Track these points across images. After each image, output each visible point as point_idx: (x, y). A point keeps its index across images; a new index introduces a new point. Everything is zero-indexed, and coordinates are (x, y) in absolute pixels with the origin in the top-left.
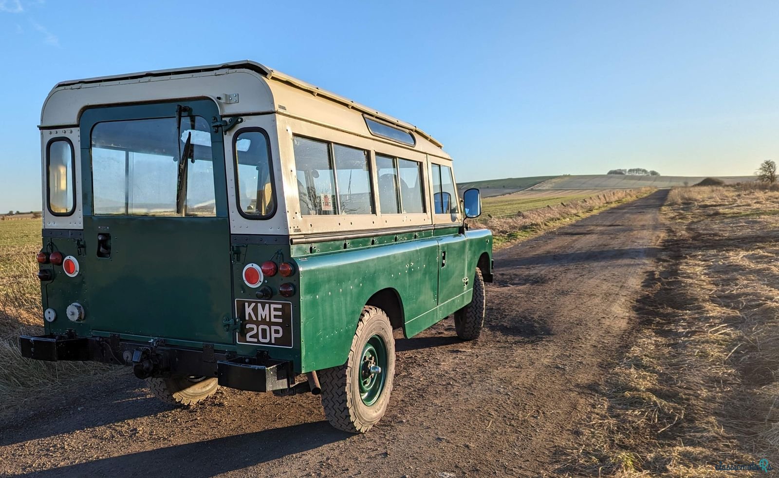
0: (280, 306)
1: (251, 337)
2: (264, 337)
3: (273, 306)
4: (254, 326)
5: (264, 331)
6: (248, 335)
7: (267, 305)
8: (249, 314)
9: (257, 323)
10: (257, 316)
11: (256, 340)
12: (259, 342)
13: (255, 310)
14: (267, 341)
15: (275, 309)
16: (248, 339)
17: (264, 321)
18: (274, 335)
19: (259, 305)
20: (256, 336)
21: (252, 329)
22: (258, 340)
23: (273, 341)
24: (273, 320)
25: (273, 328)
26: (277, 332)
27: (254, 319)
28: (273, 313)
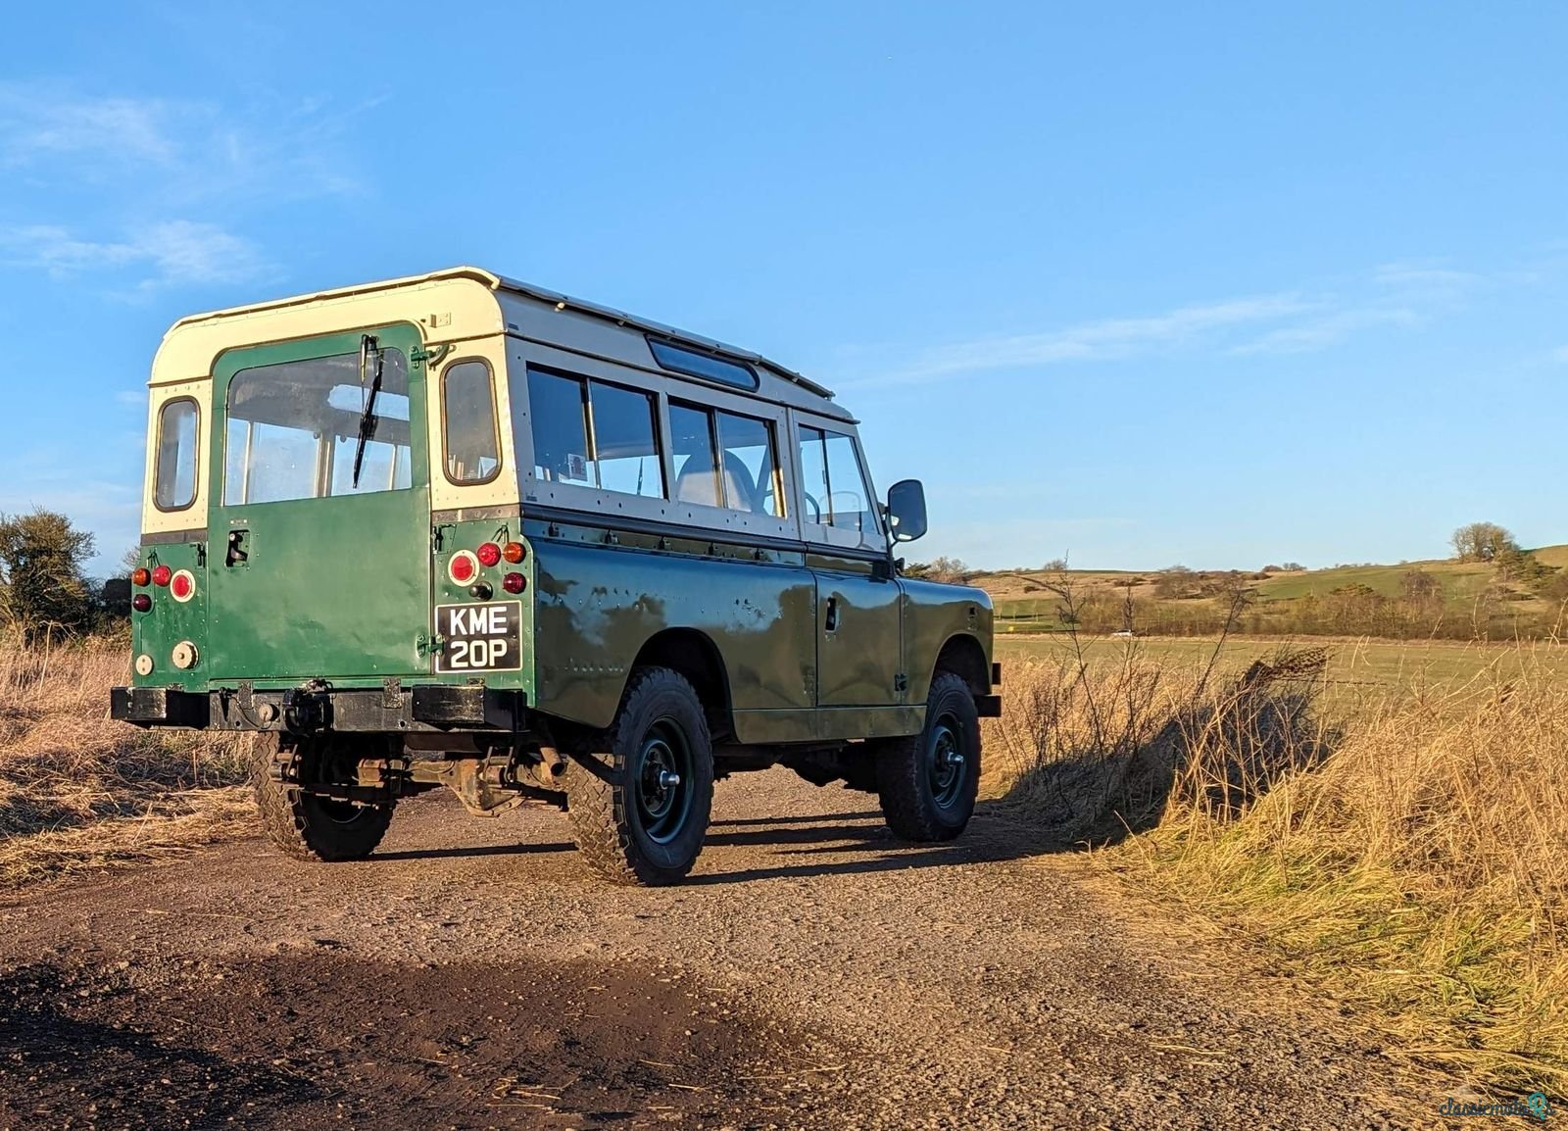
0: (504, 609)
1: (458, 661)
2: (479, 657)
3: (492, 610)
4: (464, 644)
5: (478, 649)
6: (454, 658)
7: (484, 610)
8: (457, 627)
9: (469, 639)
10: (468, 629)
11: (465, 664)
12: (470, 667)
13: (466, 619)
14: (483, 663)
15: (497, 615)
16: (454, 664)
17: (479, 636)
18: (494, 654)
19: (473, 611)
20: (466, 658)
21: (460, 649)
22: (469, 663)
23: (492, 663)
24: (493, 631)
25: (493, 643)
26: (498, 648)
27: (464, 632)
28: (493, 620)
